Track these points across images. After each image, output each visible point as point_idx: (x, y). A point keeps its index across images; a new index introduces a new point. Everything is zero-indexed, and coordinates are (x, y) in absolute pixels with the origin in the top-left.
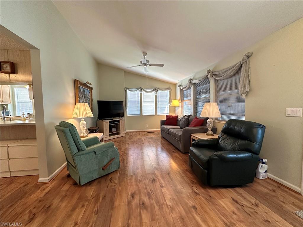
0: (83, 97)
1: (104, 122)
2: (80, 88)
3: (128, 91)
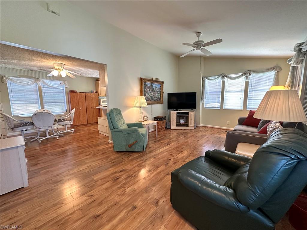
0: (151, 91)
2: (147, 84)
3: (206, 80)
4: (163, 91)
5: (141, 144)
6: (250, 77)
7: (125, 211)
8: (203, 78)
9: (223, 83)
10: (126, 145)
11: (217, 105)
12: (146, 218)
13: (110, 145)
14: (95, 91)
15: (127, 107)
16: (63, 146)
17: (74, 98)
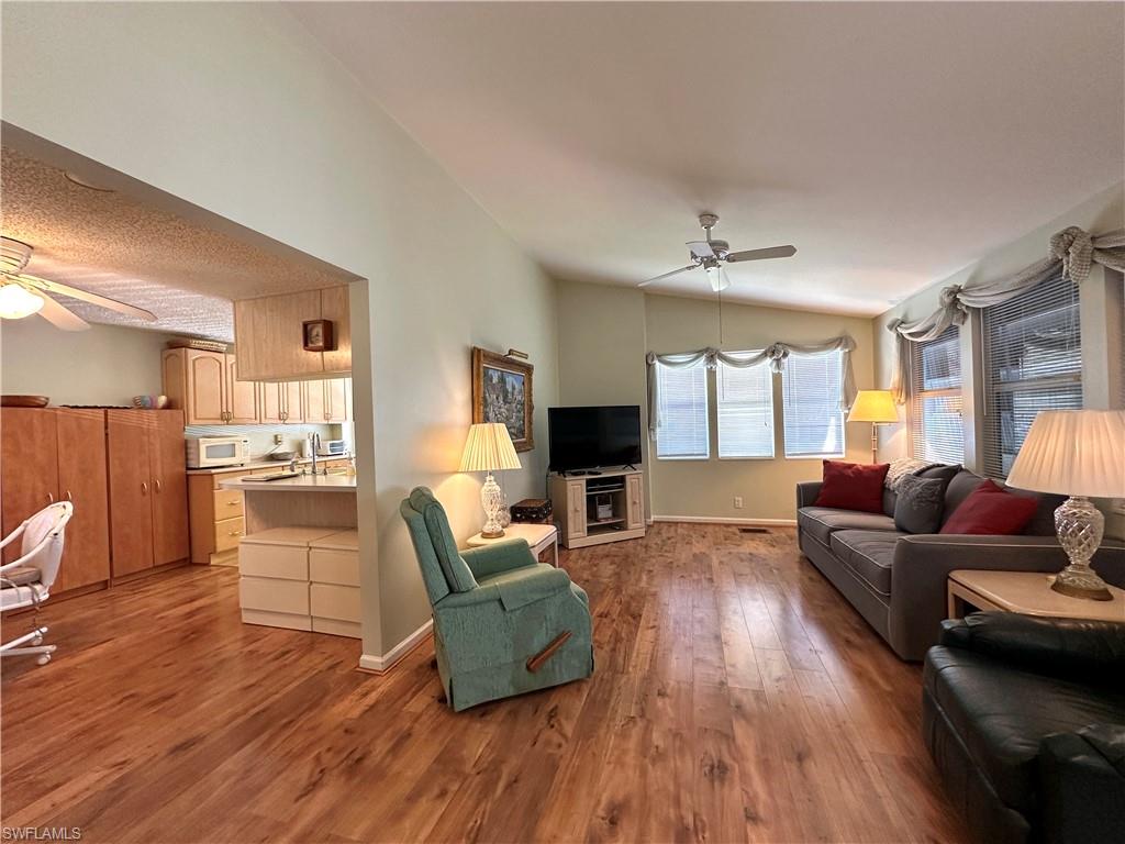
0: (501, 399)
1: (569, 483)
2: (491, 372)
3: (658, 364)
4: (531, 401)
6: (785, 361)
8: (650, 357)
9: (712, 374)
10: (517, 662)
11: (701, 449)
13: (385, 685)
14: (162, 400)
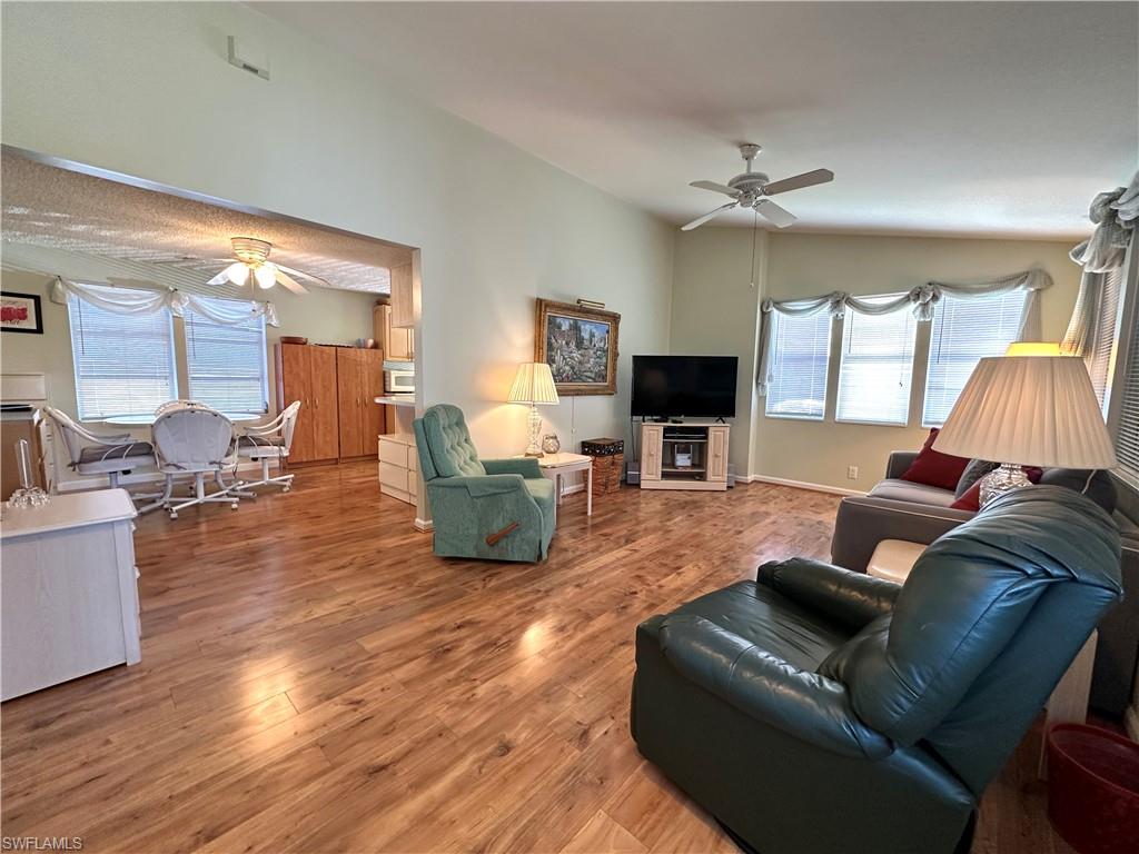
0: (573, 345)
1: (647, 429)
2: (558, 320)
3: (775, 313)
4: (616, 348)
5: (531, 533)
6: (937, 306)
7: (471, 758)
8: (766, 304)
9: (838, 324)
10: (480, 536)
11: (814, 406)
12: (545, 782)
13: (419, 537)
14: (371, 342)
15: (487, 402)
16: (255, 534)
17: (298, 363)
